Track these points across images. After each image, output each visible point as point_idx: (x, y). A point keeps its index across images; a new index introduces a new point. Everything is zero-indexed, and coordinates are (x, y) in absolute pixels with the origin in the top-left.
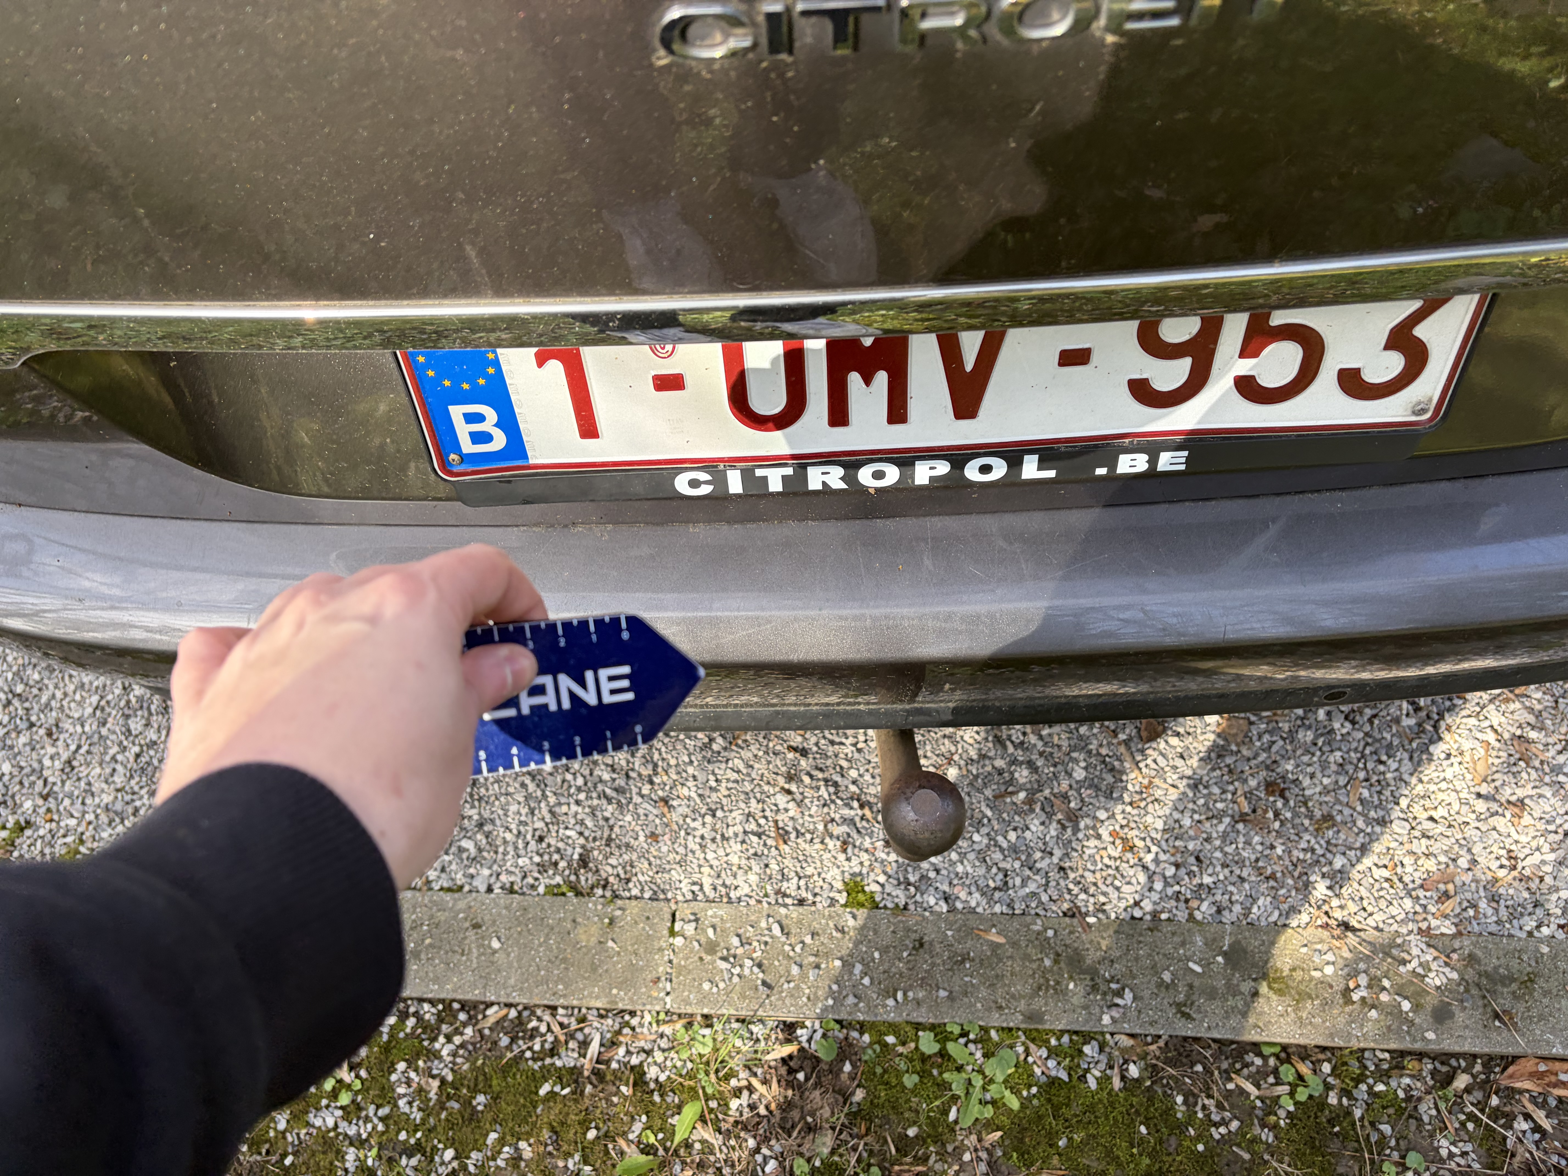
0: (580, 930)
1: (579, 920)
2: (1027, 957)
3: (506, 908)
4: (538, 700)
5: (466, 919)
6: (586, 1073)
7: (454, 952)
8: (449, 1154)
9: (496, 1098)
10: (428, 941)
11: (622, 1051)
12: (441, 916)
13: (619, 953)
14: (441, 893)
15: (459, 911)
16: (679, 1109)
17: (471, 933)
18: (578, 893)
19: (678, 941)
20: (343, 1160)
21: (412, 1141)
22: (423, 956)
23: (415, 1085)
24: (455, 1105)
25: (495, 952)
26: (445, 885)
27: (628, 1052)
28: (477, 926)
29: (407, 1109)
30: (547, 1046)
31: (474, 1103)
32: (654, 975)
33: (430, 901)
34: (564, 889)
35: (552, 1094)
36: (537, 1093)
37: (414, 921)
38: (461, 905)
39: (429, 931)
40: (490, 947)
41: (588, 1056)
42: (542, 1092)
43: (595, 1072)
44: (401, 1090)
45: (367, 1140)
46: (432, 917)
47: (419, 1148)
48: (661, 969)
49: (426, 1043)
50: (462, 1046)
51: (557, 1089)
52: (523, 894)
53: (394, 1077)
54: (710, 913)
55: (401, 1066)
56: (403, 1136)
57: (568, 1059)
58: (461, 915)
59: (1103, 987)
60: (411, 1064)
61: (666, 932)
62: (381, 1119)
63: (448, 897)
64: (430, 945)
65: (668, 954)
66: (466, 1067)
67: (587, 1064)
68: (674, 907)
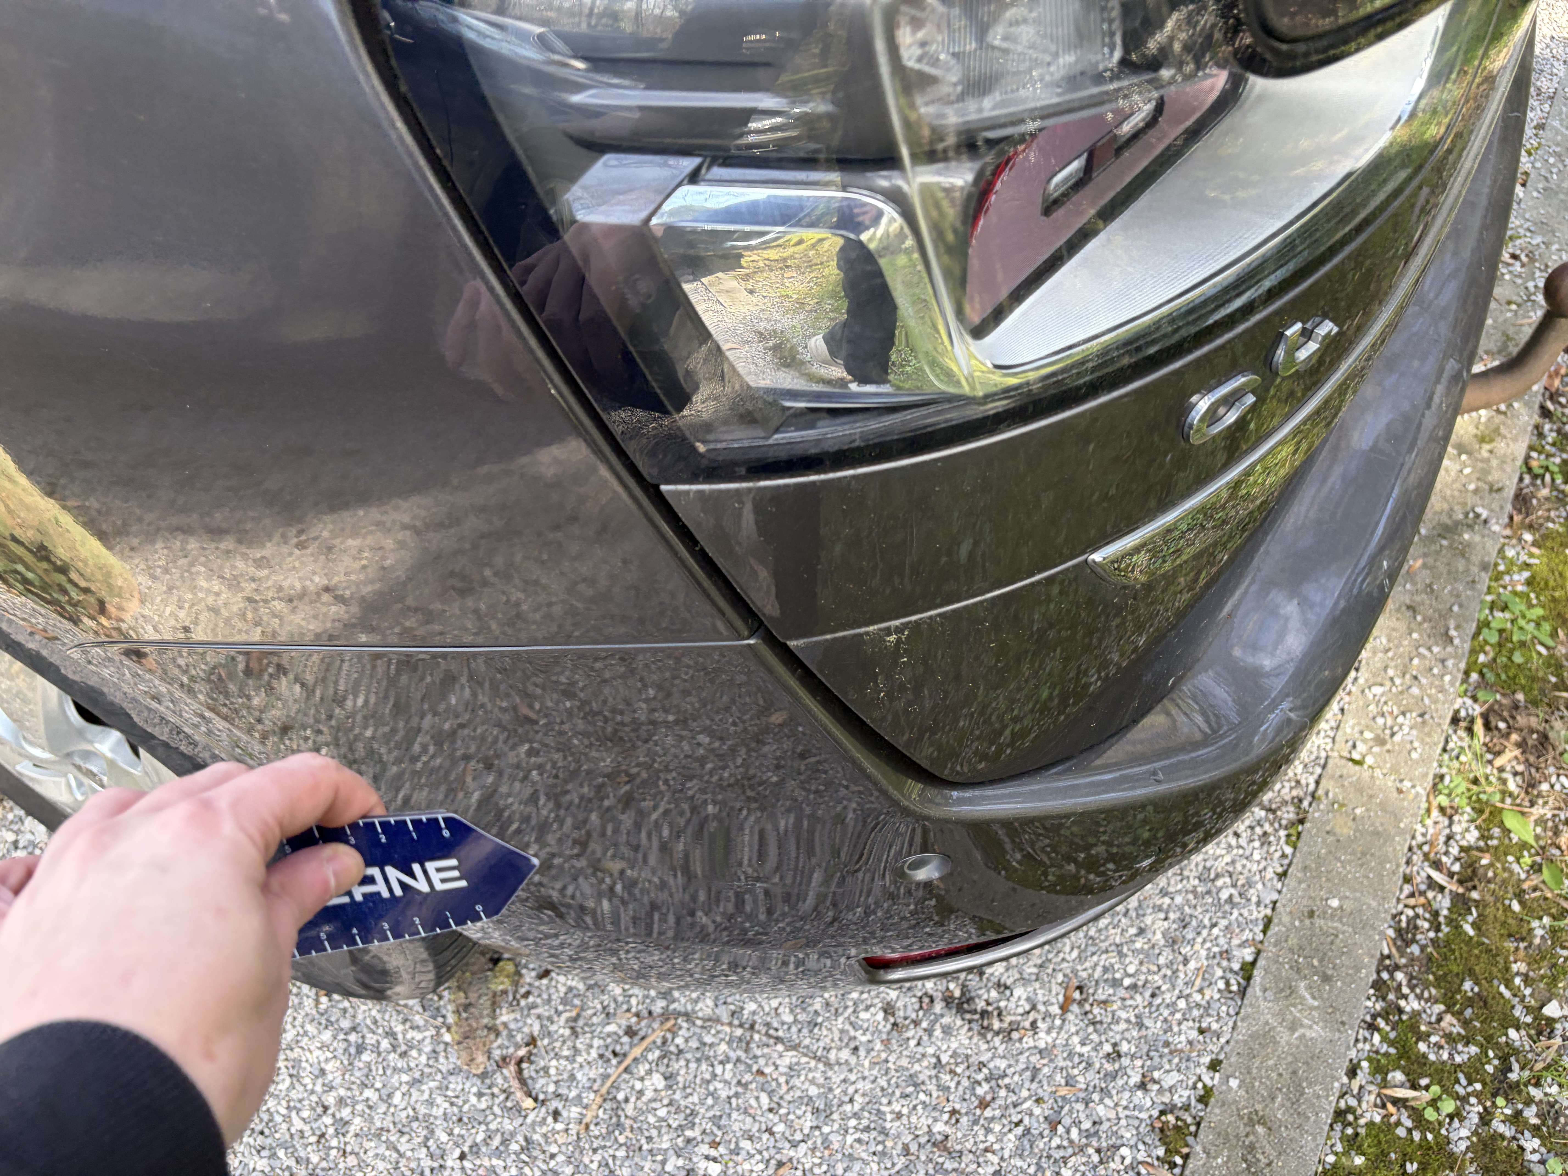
0: (1338, 830)
1: (1328, 828)
2: (1438, 553)
3: (1300, 883)
4: (369, 889)
5: (1301, 921)
6: (1461, 890)
7: (1332, 943)
8: (1512, 1033)
9: (1471, 973)
10: (1315, 962)
11: (1444, 859)
12: (1293, 941)
13: (1367, 810)
14: (1269, 933)
15: (1293, 924)
16: (1507, 832)
17: (1318, 922)
18: (1302, 822)
19: (1369, 760)
20: (1502, 1137)
21: (1496, 1062)
22: (1330, 972)
23: (1443, 1042)
24: (1468, 1012)
25: (1341, 907)
26: (1261, 927)
27: (1447, 853)
28: (1311, 914)
29: (1466, 1057)
30: (1427, 916)
31: (1470, 994)
32: (1394, 790)
33: (1275, 946)
34: (1293, 831)
35: (1473, 925)
36: (1471, 938)
37: (1291, 968)
38: (1286, 919)
39: (1305, 958)
40: (1335, 909)
41: (1444, 883)
42: (1471, 932)
43: (1461, 882)
44: (1445, 1056)
45: (1485, 1108)
46: (1291, 950)
47: (1505, 1059)
48: (1390, 784)
49: (1404, 1017)
50: (1412, 988)
51: (1470, 919)
52: (1289, 865)
53: (1432, 1057)
54: (1348, 731)
55: (1422, 1047)
56: (1490, 1069)
57: (1443, 903)
58: (1297, 923)
59: (1470, 522)
60: (1424, 1037)
61: (1357, 768)
62: (1470, 1083)
63: (1274, 929)
64: (1321, 961)
65: (1378, 773)
66: (1434, 991)
67: (1453, 886)
68: (1335, 754)
